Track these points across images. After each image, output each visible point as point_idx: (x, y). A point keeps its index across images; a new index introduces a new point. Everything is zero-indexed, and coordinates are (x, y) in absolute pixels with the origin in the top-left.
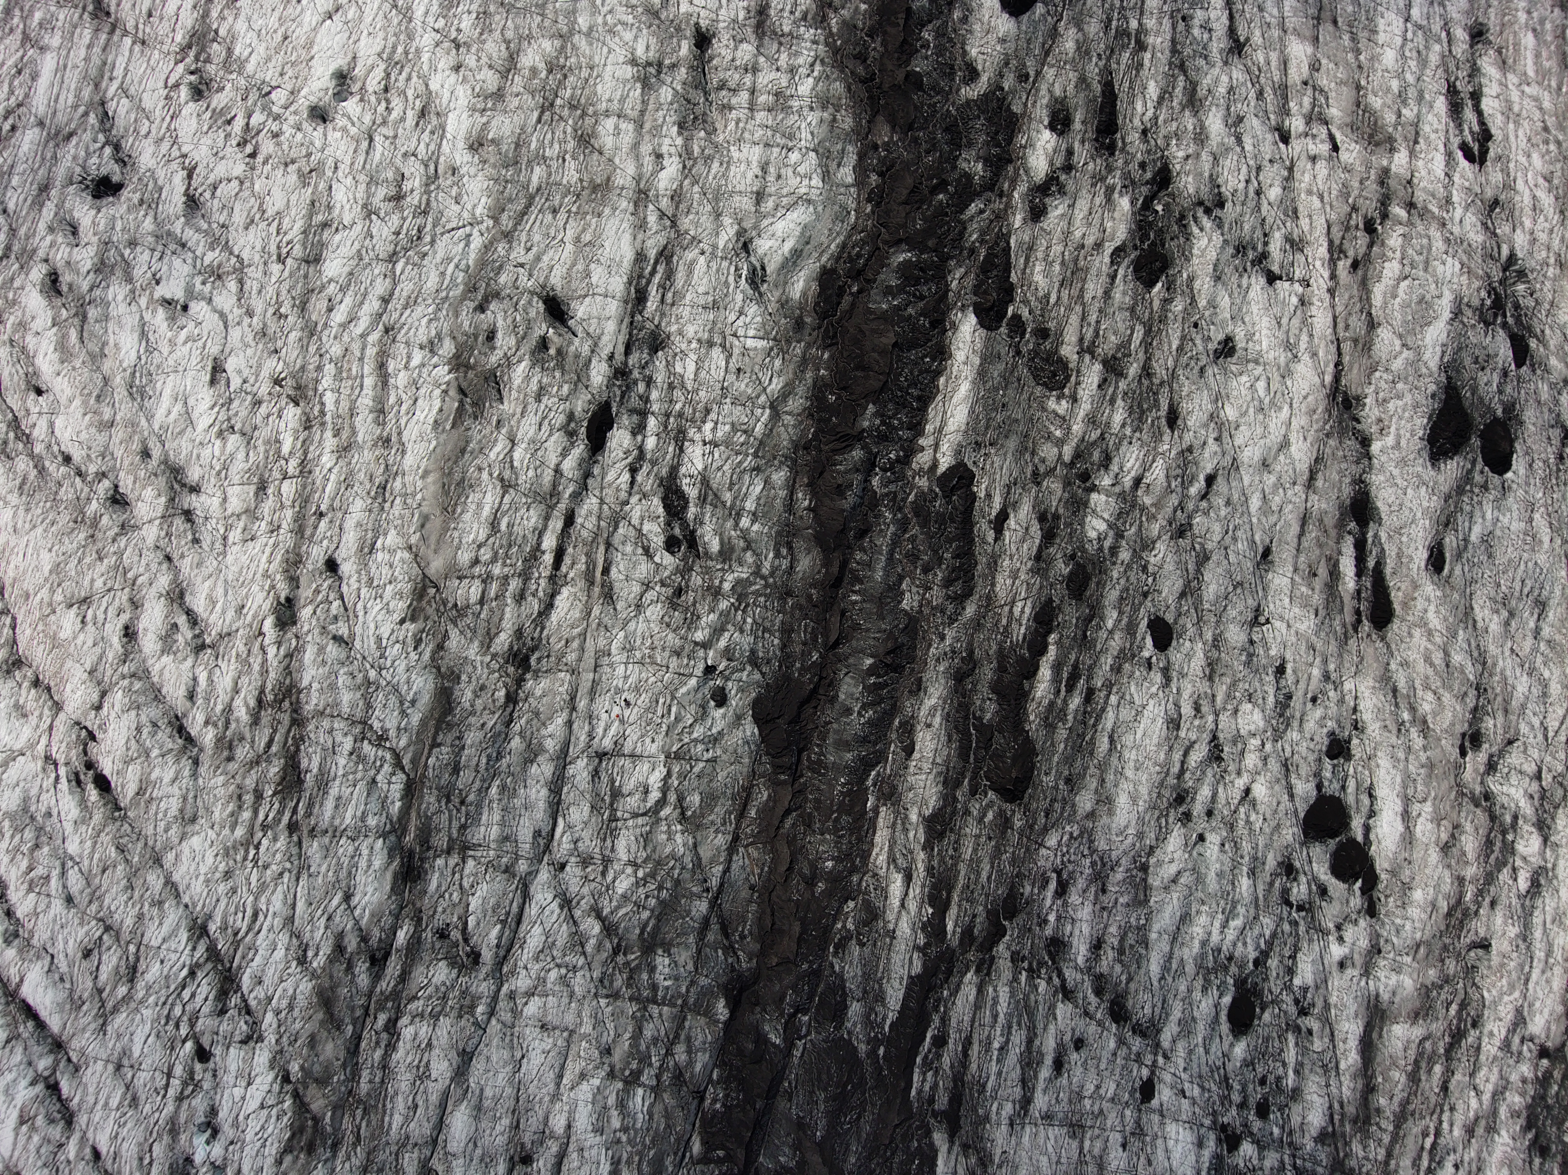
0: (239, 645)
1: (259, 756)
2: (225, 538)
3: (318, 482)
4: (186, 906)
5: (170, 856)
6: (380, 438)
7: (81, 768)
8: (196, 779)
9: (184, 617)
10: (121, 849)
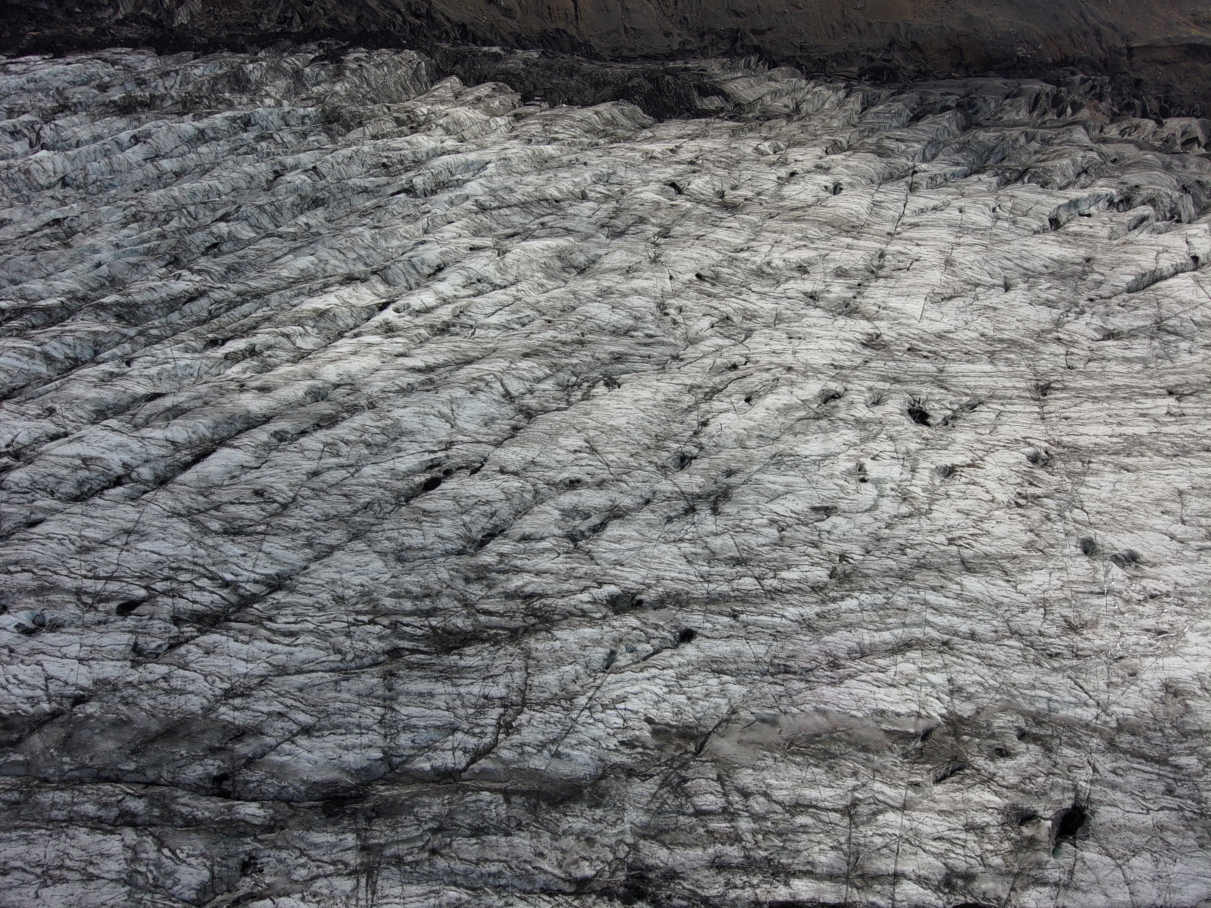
0: (585, 568)
1: (473, 606)
2: (681, 540)
3: (766, 608)
4: (305, 568)
5: (360, 545)
6: (836, 658)
7: (445, 467)
8: (442, 555)
9: (598, 522)
10: (367, 506)
